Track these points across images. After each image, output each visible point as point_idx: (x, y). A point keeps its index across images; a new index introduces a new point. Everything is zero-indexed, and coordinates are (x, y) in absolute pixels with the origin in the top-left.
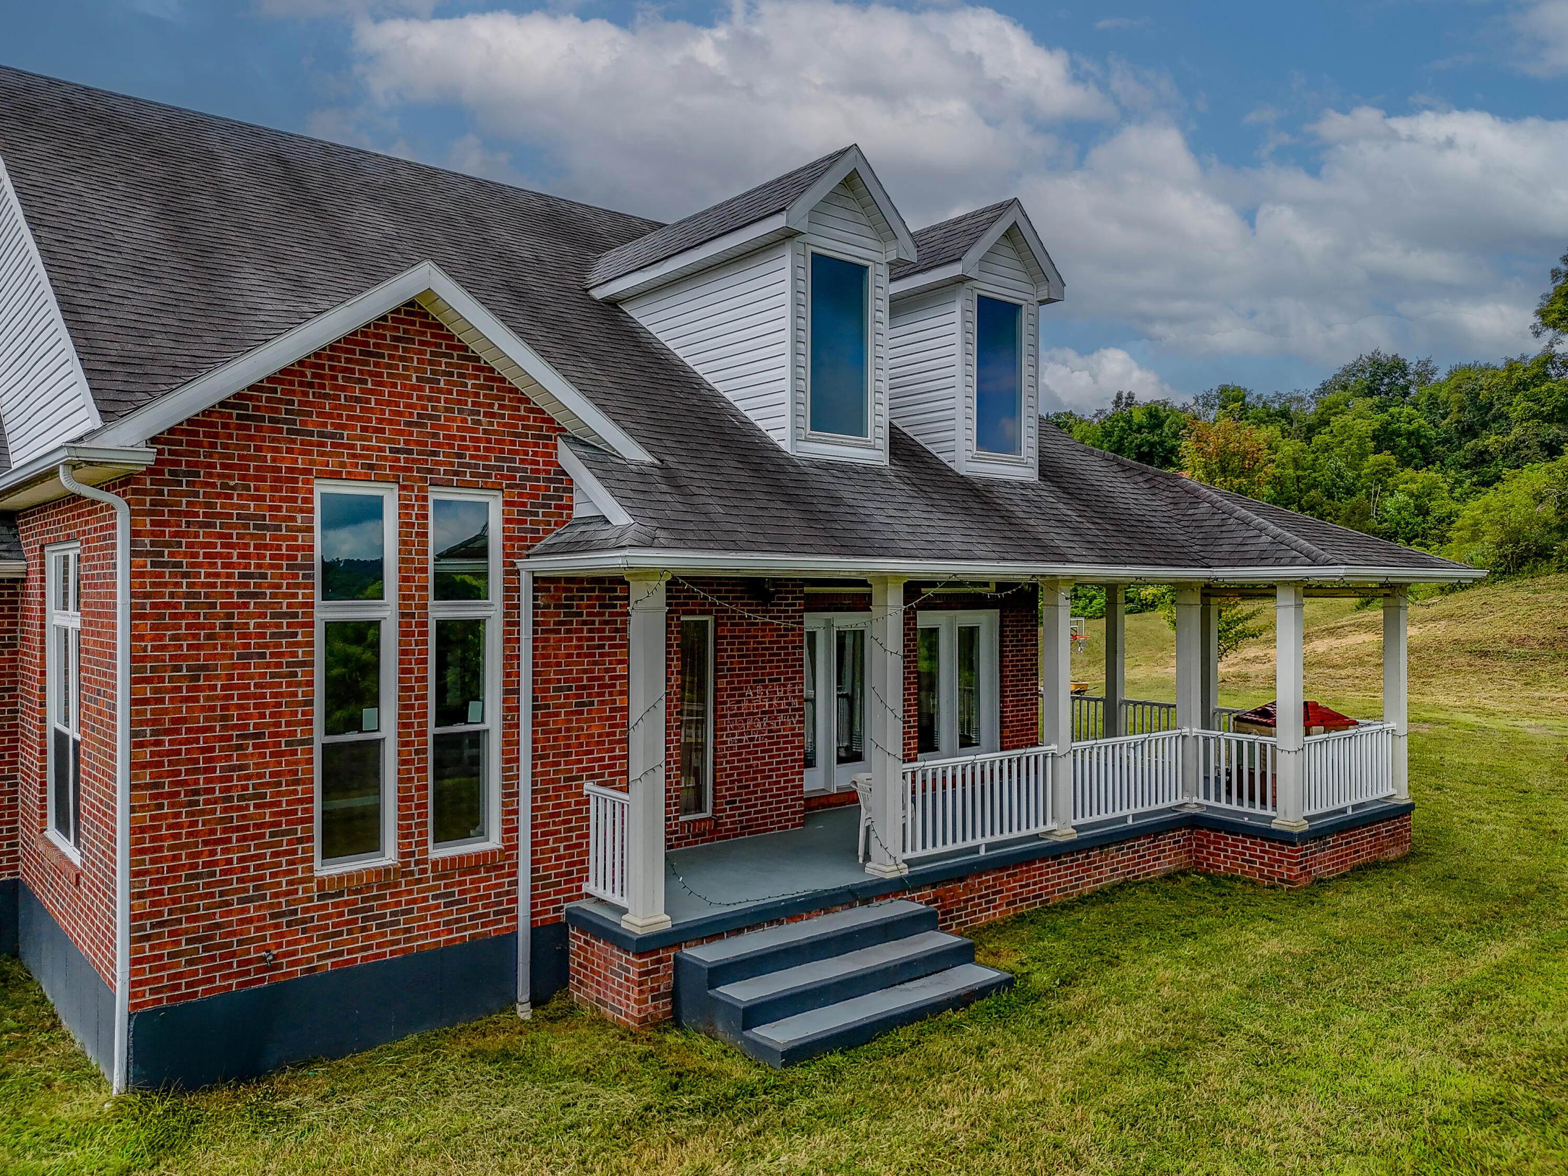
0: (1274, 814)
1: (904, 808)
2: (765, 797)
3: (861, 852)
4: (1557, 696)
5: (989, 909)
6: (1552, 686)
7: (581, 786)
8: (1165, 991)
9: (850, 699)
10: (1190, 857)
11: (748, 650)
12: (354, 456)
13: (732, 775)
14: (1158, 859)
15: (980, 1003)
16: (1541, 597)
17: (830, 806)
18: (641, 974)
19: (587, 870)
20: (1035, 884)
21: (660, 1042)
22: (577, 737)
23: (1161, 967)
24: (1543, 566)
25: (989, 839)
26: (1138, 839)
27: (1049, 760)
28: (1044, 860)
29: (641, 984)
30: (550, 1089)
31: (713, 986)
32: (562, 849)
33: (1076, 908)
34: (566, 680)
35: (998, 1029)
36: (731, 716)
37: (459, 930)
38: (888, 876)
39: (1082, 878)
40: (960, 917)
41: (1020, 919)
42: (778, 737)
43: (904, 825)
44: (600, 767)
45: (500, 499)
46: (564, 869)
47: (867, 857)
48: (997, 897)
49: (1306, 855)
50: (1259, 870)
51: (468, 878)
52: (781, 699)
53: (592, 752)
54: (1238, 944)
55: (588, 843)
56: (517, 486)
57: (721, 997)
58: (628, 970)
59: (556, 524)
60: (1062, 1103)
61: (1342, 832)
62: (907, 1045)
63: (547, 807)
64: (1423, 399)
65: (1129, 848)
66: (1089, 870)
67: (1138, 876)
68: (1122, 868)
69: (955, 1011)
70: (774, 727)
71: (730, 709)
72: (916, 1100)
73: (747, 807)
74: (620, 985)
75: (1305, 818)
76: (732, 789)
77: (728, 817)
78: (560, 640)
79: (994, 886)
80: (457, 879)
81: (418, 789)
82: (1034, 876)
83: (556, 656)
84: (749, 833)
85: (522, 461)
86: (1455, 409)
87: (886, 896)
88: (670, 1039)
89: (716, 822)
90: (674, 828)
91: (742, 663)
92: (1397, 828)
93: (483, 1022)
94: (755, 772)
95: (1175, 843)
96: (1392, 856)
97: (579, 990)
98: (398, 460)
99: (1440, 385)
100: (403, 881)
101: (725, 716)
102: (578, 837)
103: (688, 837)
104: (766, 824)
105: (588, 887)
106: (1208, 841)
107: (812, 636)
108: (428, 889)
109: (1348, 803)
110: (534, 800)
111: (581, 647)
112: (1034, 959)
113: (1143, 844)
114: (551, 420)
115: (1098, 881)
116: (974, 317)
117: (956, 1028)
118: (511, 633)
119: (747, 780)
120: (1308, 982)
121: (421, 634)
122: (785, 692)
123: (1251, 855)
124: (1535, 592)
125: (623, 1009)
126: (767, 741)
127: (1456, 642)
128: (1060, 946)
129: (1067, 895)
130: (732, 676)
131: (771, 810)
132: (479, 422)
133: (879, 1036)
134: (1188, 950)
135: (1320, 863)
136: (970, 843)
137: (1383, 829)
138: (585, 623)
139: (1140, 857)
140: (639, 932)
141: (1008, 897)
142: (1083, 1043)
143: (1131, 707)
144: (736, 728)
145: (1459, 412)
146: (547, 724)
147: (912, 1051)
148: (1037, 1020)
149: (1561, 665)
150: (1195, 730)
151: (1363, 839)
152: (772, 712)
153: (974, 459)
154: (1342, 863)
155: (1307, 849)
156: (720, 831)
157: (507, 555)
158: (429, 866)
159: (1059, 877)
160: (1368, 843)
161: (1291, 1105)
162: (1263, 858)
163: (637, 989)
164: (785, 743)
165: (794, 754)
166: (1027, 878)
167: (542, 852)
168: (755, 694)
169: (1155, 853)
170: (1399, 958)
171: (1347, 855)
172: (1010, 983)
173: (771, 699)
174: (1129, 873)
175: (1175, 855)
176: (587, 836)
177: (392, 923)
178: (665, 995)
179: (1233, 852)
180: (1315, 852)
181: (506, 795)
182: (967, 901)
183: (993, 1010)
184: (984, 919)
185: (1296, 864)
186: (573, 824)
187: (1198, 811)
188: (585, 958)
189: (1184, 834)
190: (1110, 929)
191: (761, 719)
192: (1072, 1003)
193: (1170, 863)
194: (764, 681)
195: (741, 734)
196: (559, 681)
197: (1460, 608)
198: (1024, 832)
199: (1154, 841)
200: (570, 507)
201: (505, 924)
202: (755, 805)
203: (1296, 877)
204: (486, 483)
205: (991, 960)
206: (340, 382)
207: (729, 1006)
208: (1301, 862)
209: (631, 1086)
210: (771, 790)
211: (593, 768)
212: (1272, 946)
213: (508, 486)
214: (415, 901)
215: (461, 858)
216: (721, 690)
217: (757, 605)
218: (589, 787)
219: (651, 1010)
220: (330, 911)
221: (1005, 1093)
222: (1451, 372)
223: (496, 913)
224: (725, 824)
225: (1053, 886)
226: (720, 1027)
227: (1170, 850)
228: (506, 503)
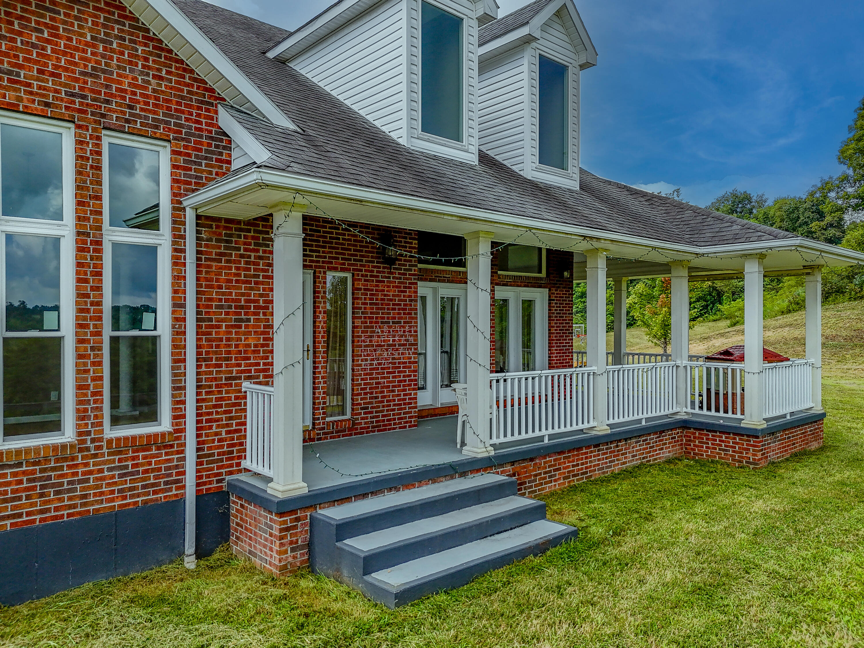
0: (742, 417)
1: (491, 407)
2: (390, 406)
3: (459, 440)
4: (857, 367)
5: (551, 482)
6: (853, 362)
7: (240, 385)
8: (692, 539)
9: (449, 354)
10: (682, 449)
11: (377, 299)
12: (31, 93)
13: (366, 389)
14: (662, 449)
15: (553, 550)
16: (843, 314)
17: (436, 415)
18: (281, 530)
19: (245, 450)
20: (582, 464)
21: (294, 586)
22: (237, 346)
23: (684, 522)
24: (840, 298)
25: (550, 431)
26: (649, 434)
27: (591, 377)
28: (589, 447)
29: (281, 538)
30: (190, 631)
31: (339, 539)
32: (224, 433)
33: (612, 482)
34: (226, 300)
35: (571, 571)
36: (365, 346)
37: (132, 496)
38: (480, 456)
39: (614, 461)
40: (531, 487)
41: (574, 489)
42: (399, 363)
43: (491, 419)
44: (256, 371)
45: (169, 149)
46: (225, 449)
47: (463, 444)
48: (557, 473)
49: (765, 445)
50: (732, 456)
51: (141, 454)
52: (402, 336)
53: (249, 358)
54: (734, 504)
55: (245, 429)
56: (183, 139)
57: (347, 548)
58: (271, 528)
59: (217, 174)
60: (636, 635)
61: (785, 430)
62: (500, 585)
63: (211, 400)
64: (760, 215)
65: (643, 441)
66: (618, 455)
67: (649, 461)
68: (640, 454)
69: (535, 555)
70: (396, 356)
71: (364, 341)
72: (512, 635)
73: (376, 412)
74: (266, 540)
75: (764, 419)
76: (366, 399)
77: (362, 419)
78: (221, 268)
79: (555, 465)
80: (131, 454)
81: (94, 379)
82: (582, 459)
83: (217, 280)
84: (378, 431)
85: (187, 120)
86: (779, 220)
87: (478, 471)
88: (303, 583)
89: (353, 421)
90: (321, 426)
91: (373, 309)
92: (816, 429)
93: (154, 571)
94: (382, 387)
95: (672, 438)
96: (813, 448)
97: (237, 544)
98: (74, 102)
99: (770, 208)
100: (80, 455)
101: (360, 346)
102: (237, 424)
103: (332, 433)
104: (390, 425)
105: (246, 464)
106: (695, 438)
107: (424, 299)
108: (104, 463)
109: (787, 410)
110: (198, 394)
111: (239, 275)
112: (589, 516)
113: (653, 439)
114: (212, 90)
115: (624, 463)
116: (537, 69)
117: (536, 570)
118: (179, 258)
119: (376, 393)
120: (797, 531)
121: (95, 250)
122: (404, 332)
123: (725, 446)
124: (838, 311)
125: (268, 559)
126: (391, 365)
127: (796, 339)
128: (606, 507)
129: (603, 473)
130: (365, 318)
131: (394, 415)
132: (148, 82)
133: (477, 577)
134: (699, 508)
135: (773, 451)
136: (537, 433)
137: (809, 429)
138: (242, 256)
139: (651, 447)
140: (281, 496)
141: (565, 473)
142: (641, 582)
143: (631, 357)
144: (368, 355)
145: (781, 222)
146: (210, 333)
147: (504, 590)
148: (601, 564)
149: (857, 350)
150: (684, 362)
151: (797, 435)
152: (395, 345)
153: (537, 170)
154: (785, 451)
155: (765, 441)
156: (357, 429)
157: (174, 195)
158: (104, 444)
159: (599, 460)
160: (800, 438)
161: (828, 633)
162: (735, 447)
163: (278, 542)
164: (404, 367)
165: (410, 376)
166: (577, 460)
167: (207, 435)
168: (382, 332)
169: (660, 445)
170: (853, 512)
171: (788, 446)
172: (575, 534)
173: (394, 336)
174: (644, 458)
175: (673, 446)
176: (245, 424)
177: (69, 491)
178: (302, 547)
179: (712, 444)
180: (770, 443)
181: (174, 389)
182: (536, 475)
183: (566, 556)
184: (548, 488)
185: (759, 451)
186: (233, 414)
187: (686, 417)
188: (241, 519)
189: (678, 433)
190: (639, 495)
191: (387, 350)
192: (625, 548)
193: (669, 452)
194: (389, 323)
195: (372, 360)
196: (220, 300)
197: (796, 320)
198: (575, 427)
199: (659, 437)
200: (229, 162)
201: (174, 492)
202: (382, 411)
203: (759, 460)
204: (155, 133)
205: (557, 517)
206: (16, 27)
207: (353, 555)
208: (762, 450)
209: (262, 627)
210: (394, 400)
211: (250, 371)
212: (759, 506)
213: (175, 139)
214: (91, 472)
215: (134, 438)
216: (357, 327)
217: (384, 268)
218: (246, 385)
219: (290, 559)
220: (9, 479)
221: (587, 627)
222: (775, 201)
223: (166, 483)
224: (360, 423)
225: (594, 466)
226: (345, 573)
227: (670, 443)
228: (173, 152)
